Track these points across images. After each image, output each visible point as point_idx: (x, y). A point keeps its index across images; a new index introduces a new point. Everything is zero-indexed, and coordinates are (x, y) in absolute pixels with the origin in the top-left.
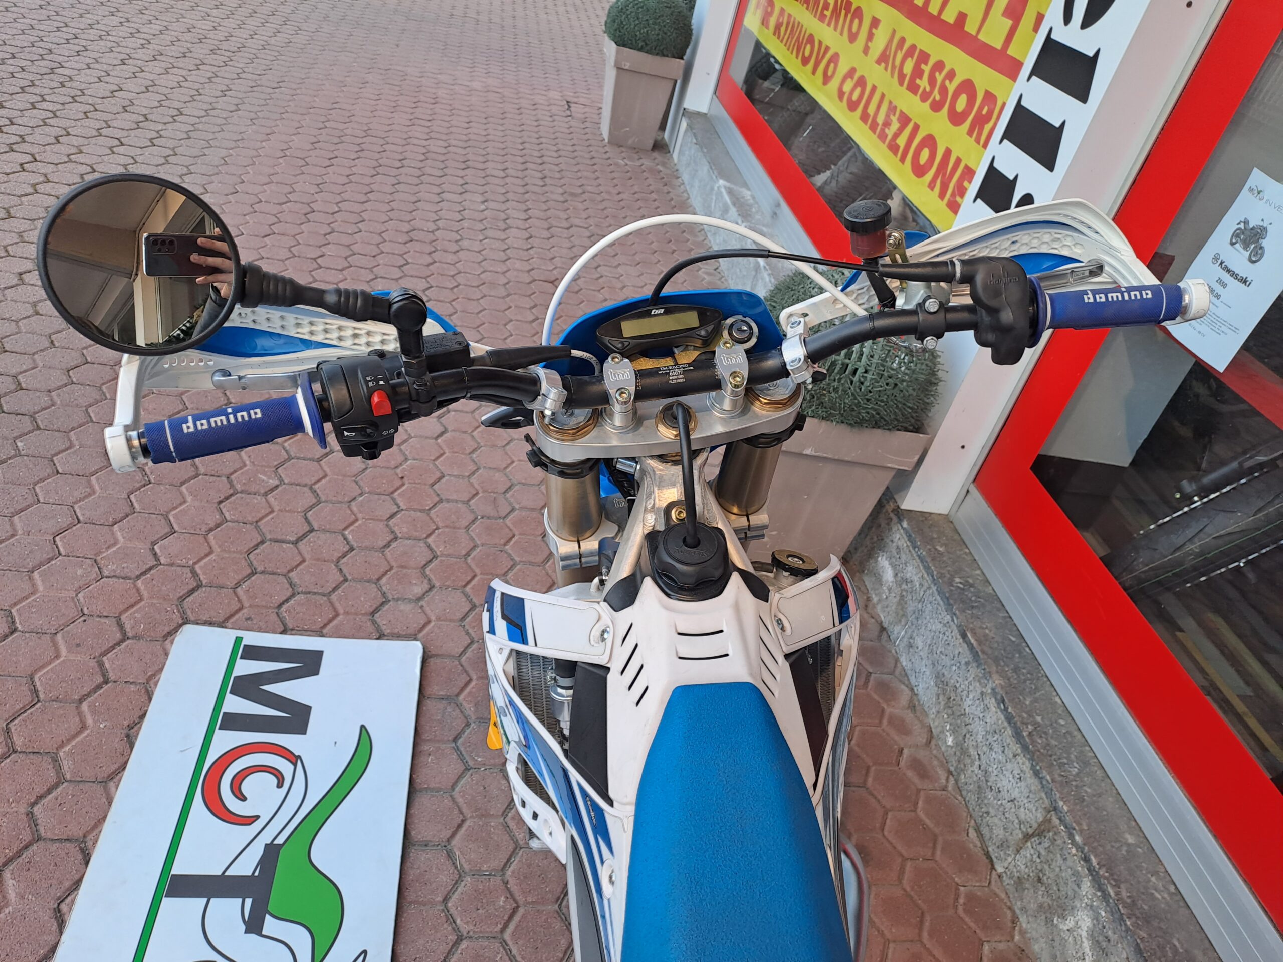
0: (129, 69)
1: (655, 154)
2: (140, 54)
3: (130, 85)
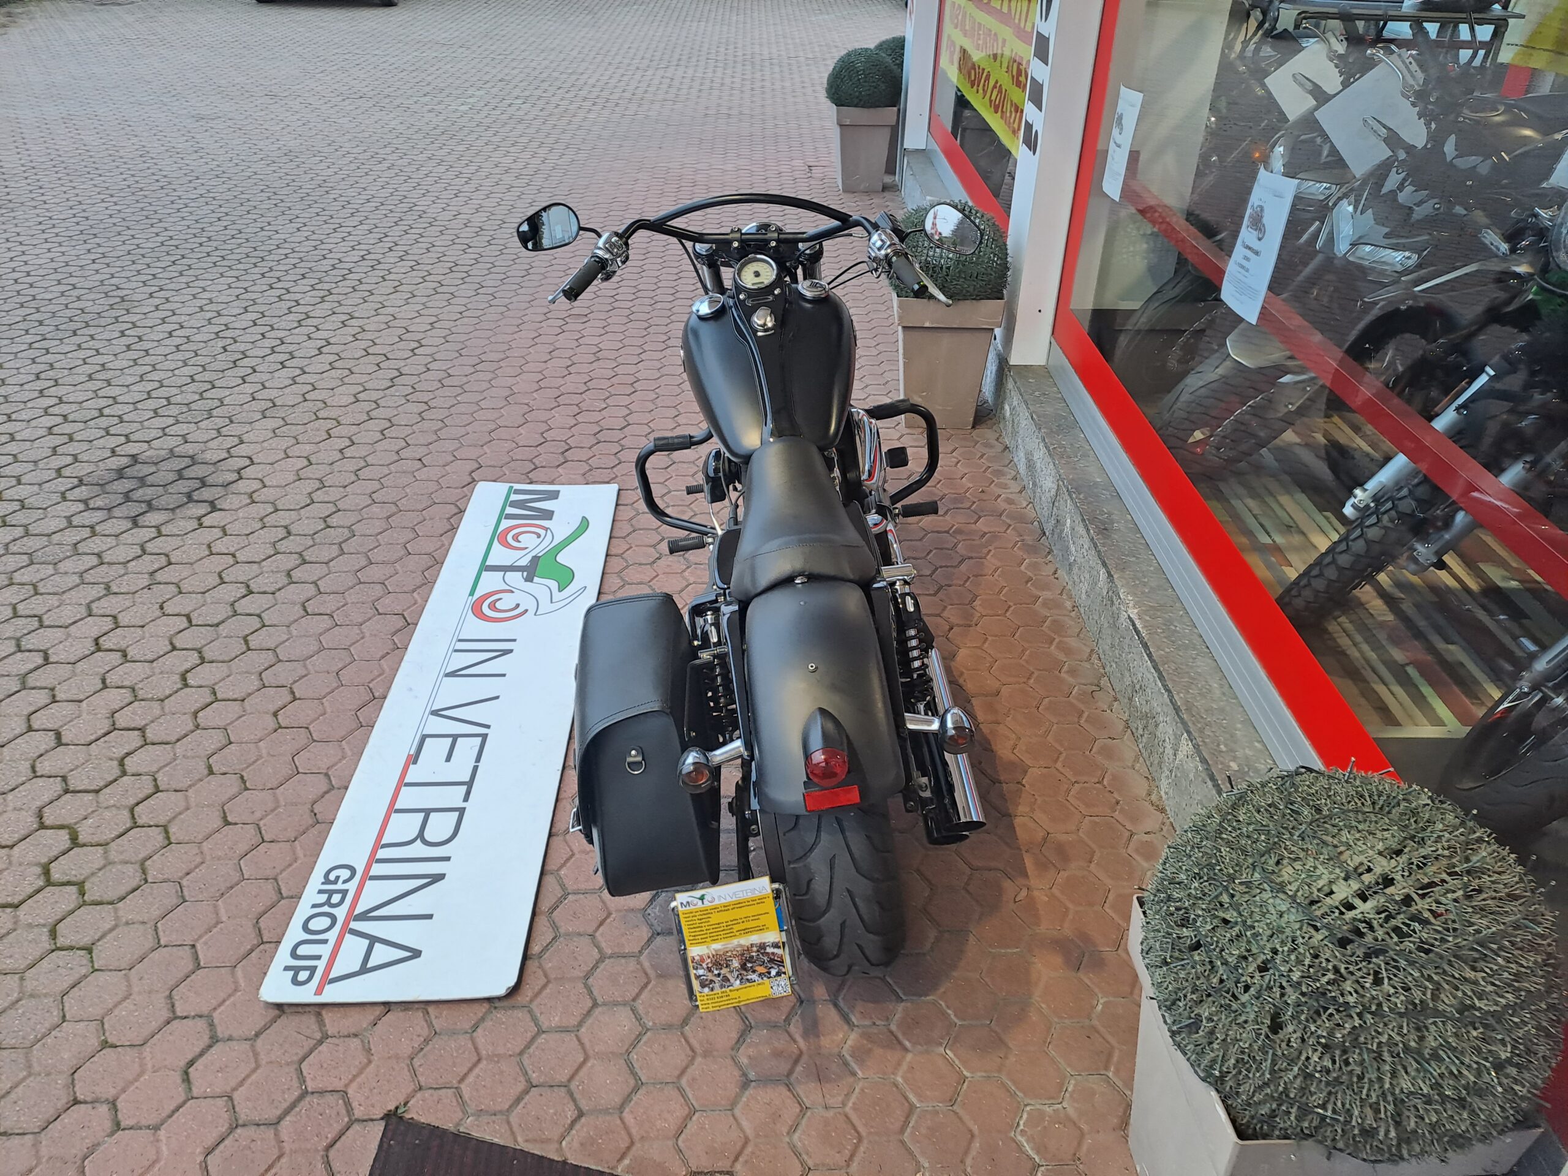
0: (461, 200)
1: (886, 194)
2: (466, 188)
3: (464, 210)
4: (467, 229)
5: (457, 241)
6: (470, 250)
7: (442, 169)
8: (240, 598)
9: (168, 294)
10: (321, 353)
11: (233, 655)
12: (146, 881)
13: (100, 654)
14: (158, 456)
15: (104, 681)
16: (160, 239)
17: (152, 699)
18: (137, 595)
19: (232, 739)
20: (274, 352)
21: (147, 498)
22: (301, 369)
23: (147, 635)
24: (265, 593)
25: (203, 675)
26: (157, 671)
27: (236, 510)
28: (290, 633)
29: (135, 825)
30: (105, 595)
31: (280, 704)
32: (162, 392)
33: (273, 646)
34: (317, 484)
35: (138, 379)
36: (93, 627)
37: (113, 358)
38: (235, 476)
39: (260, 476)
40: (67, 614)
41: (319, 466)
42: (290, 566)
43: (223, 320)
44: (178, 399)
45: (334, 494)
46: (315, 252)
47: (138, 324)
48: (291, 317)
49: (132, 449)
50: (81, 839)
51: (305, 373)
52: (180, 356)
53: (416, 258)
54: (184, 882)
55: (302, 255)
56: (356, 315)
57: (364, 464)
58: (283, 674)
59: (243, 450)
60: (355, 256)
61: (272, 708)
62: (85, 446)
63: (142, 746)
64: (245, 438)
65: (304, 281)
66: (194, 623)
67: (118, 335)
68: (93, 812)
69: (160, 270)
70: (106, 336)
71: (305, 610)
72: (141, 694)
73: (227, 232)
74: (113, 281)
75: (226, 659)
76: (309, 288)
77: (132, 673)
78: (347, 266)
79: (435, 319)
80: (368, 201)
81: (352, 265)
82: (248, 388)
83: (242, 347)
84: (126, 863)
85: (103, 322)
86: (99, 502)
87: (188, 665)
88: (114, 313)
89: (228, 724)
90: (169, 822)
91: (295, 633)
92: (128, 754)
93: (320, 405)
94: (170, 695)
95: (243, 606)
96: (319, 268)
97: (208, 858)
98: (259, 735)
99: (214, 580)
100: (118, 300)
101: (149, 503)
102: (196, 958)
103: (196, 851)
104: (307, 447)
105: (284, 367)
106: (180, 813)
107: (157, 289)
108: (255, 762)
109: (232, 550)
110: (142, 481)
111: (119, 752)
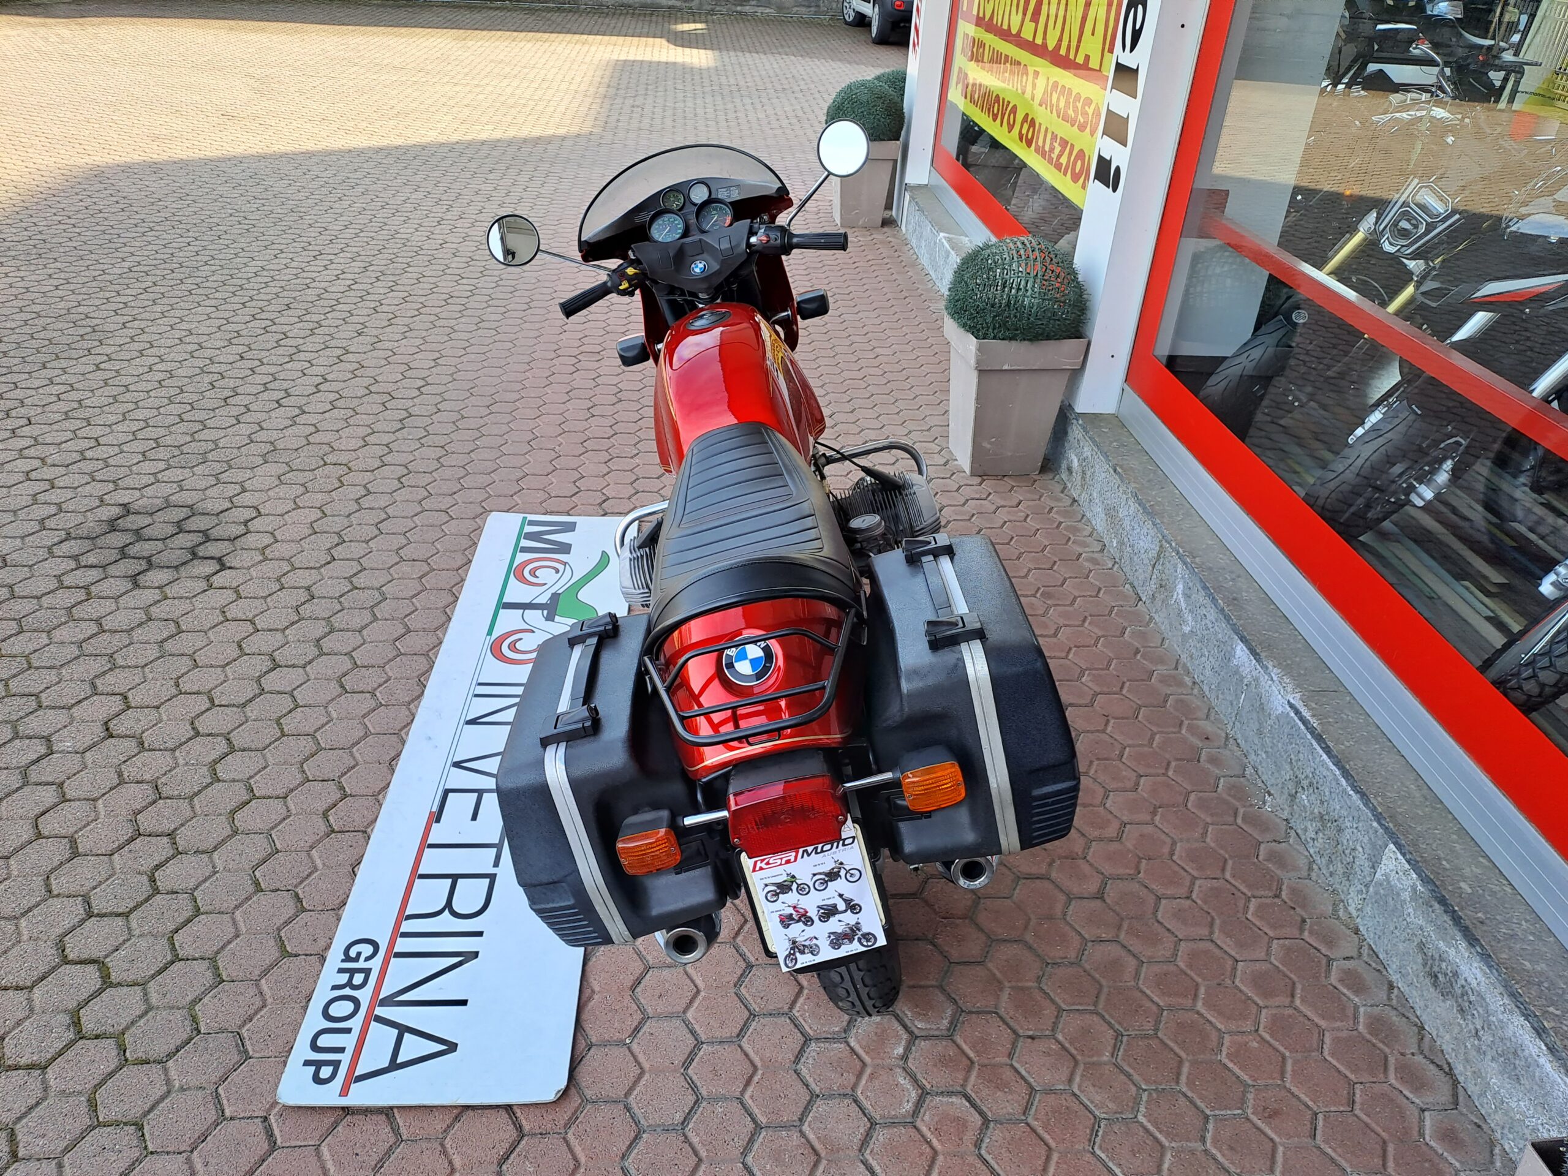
0: (445, 228)
1: (885, 229)
2: (449, 216)
4: (456, 259)
5: (447, 271)
6: (464, 281)
7: (420, 195)
8: (266, 673)
9: (143, 324)
10: (319, 391)
11: (268, 742)
12: (199, 1032)
13: (113, 740)
14: (152, 505)
15: (120, 774)
16: (126, 265)
17: (179, 797)
18: (146, 670)
19: (279, 846)
20: (266, 389)
21: (145, 554)
22: (300, 408)
23: (165, 718)
24: (293, 666)
25: (234, 767)
26: (181, 762)
27: (249, 568)
28: (328, 714)
29: (176, 959)
30: (110, 669)
31: (330, 801)
32: (151, 433)
33: (311, 731)
34: (336, 540)
35: (121, 418)
36: (101, 708)
37: (91, 394)
38: (242, 529)
39: (270, 529)
40: (71, 691)
41: (336, 518)
42: (319, 633)
43: (208, 353)
44: (168, 440)
45: (357, 550)
46: (298, 281)
47: (113, 356)
48: (281, 350)
49: (124, 497)
50: (114, 977)
51: (304, 412)
52: (163, 392)
53: (408, 288)
54: (244, 1032)
55: (283, 284)
56: (352, 349)
57: (384, 516)
58: (326, 765)
59: (247, 499)
60: (341, 285)
61: (321, 806)
62: (69, 494)
63: (173, 856)
64: (247, 485)
65: (290, 312)
66: (217, 702)
67: (92, 368)
68: (125, 941)
69: (131, 298)
70: (80, 369)
71: (342, 686)
72: (165, 791)
73: (199, 258)
74: (81, 309)
75: (260, 746)
76: (297, 320)
77: (153, 764)
78: (334, 296)
79: (438, 355)
80: (346, 227)
81: (340, 295)
82: (245, 429)
83: (232, 383)
84: (172, 1008)
85: (74, 354)
86: (92, 559)
87: (215, 755)
88: (86, 345)
89: (272, 828)
90: (217, 953)
91: (334, 715)
92: (157, 867)
93: (327, 449)
94: (200, 792)
95: (271, 681)
96: (304, 298)
97: (270, 1001)
98: (311, 839)
99: (232, 651)
100: (89, 330)
101: (149, 560)
102: (270, 1134)
103: (252, 991)
104: (320, 496)
105: (280, 405)
106: (229, 942)
107: (130, 318)
108: (308, 876)
109: (250, 617)
110: (138, 535)
111: (147, 864)
